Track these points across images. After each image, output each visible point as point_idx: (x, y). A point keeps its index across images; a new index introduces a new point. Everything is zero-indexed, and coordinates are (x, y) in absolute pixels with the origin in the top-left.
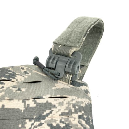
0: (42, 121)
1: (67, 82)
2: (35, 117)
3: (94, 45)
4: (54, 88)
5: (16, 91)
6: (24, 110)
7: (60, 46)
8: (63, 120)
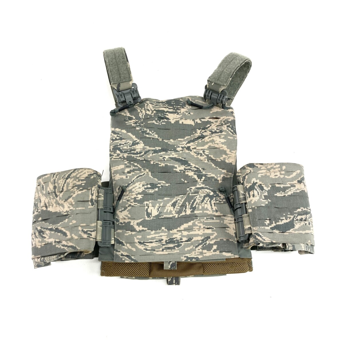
0: (206, 130)
1: (219, 107)
2: (201, 128)
3: (242, 79)
4: (211, 112)
5: (188, 114)
6: (194, 125)
7: (212, 84)
8: (218, 129)
